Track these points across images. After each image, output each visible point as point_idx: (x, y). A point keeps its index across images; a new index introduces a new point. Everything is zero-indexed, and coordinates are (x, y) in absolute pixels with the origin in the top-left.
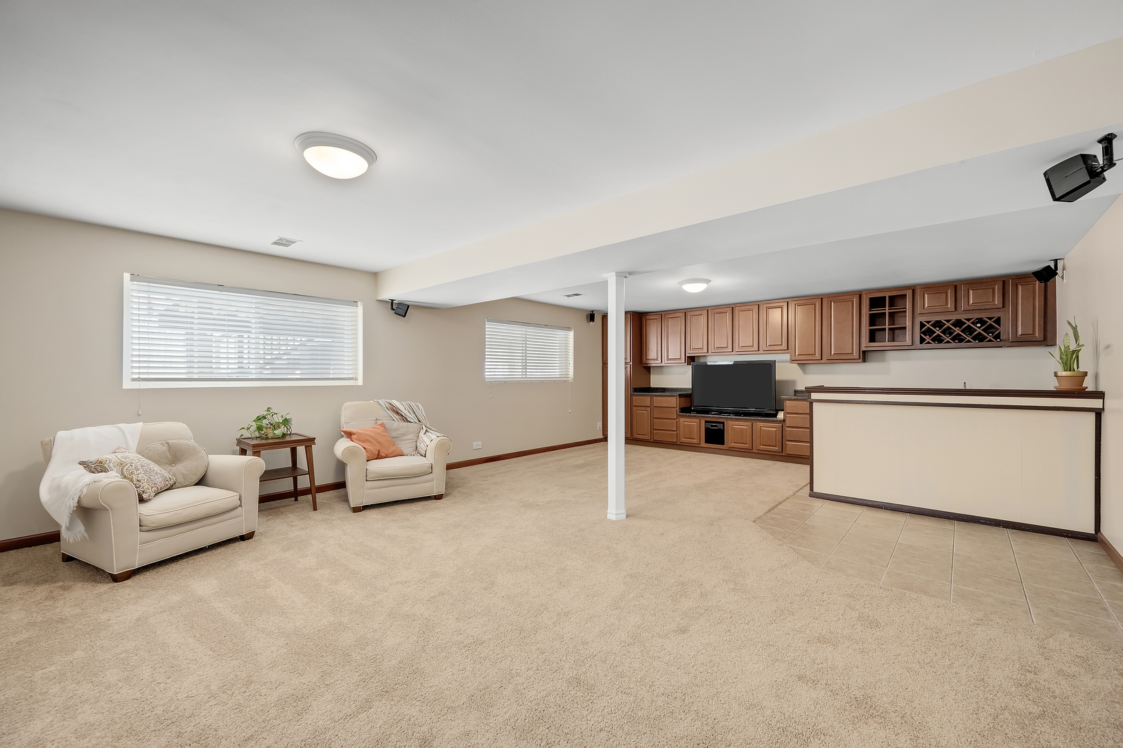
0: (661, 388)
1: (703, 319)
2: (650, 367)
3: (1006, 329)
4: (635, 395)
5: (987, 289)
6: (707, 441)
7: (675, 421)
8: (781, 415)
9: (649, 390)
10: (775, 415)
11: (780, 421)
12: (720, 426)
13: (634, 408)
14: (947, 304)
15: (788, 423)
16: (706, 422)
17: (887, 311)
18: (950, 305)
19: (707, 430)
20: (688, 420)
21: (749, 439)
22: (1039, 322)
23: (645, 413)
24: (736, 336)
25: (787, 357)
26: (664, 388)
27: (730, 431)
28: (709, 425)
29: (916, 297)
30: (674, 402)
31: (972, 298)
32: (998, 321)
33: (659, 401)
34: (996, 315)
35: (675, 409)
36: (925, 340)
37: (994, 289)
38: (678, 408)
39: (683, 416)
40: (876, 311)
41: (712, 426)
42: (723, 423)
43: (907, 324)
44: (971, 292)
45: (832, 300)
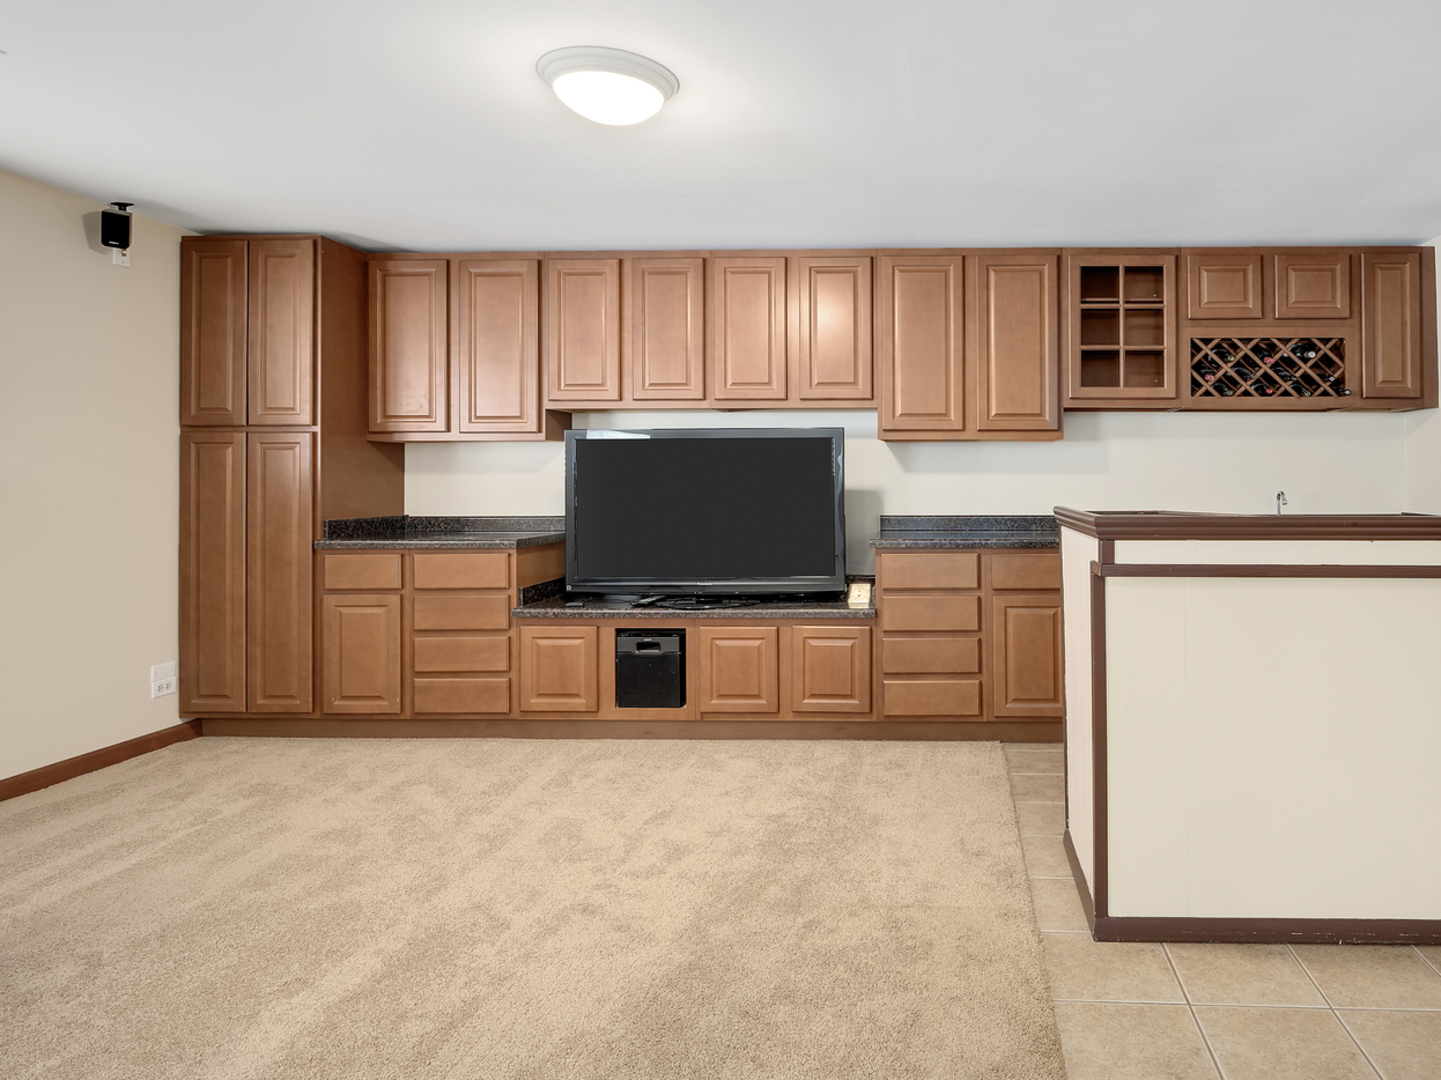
0: (447, 521)
1: (604, 293)
2: (401, 446)
3: (1351, 367)
4: (332, 550)
5: (1321, 270)
6: (623, 699)
7: (503, 638)
8: (859, 596)
9: (395, 527)
10: (838, 598)
11: (856, 618)
12: (670, 645)
13: (329, 601)
14: (1246, 299)
15: (887, 622)
16: (619, 632)
17: (1122, 306)
18: (1252, 303)
19: (623, 661)
20: (553, 630)
21: (767, 678)
22: (1413, 354)
23: (381, 617)
24: (716, 352)
25: (869, 421)
26: (457, 520)
27: (705, 661)
28: (630, 645)
29: (1182, 275)
30: (497, 570)
31: (1294, 292)
32: (1338, 348)
33: (435, 566)
34: (1335, 332)
35: (503, 596)
36: (1199, 386)
37: (1333, 272)
38: (513, 592)
39: (532, 617)
40: (1098, 304)
41: (641, 646)
42: (681, 634)
43: (1165, 344)
44: (1292, 275)
45: (990, 263)
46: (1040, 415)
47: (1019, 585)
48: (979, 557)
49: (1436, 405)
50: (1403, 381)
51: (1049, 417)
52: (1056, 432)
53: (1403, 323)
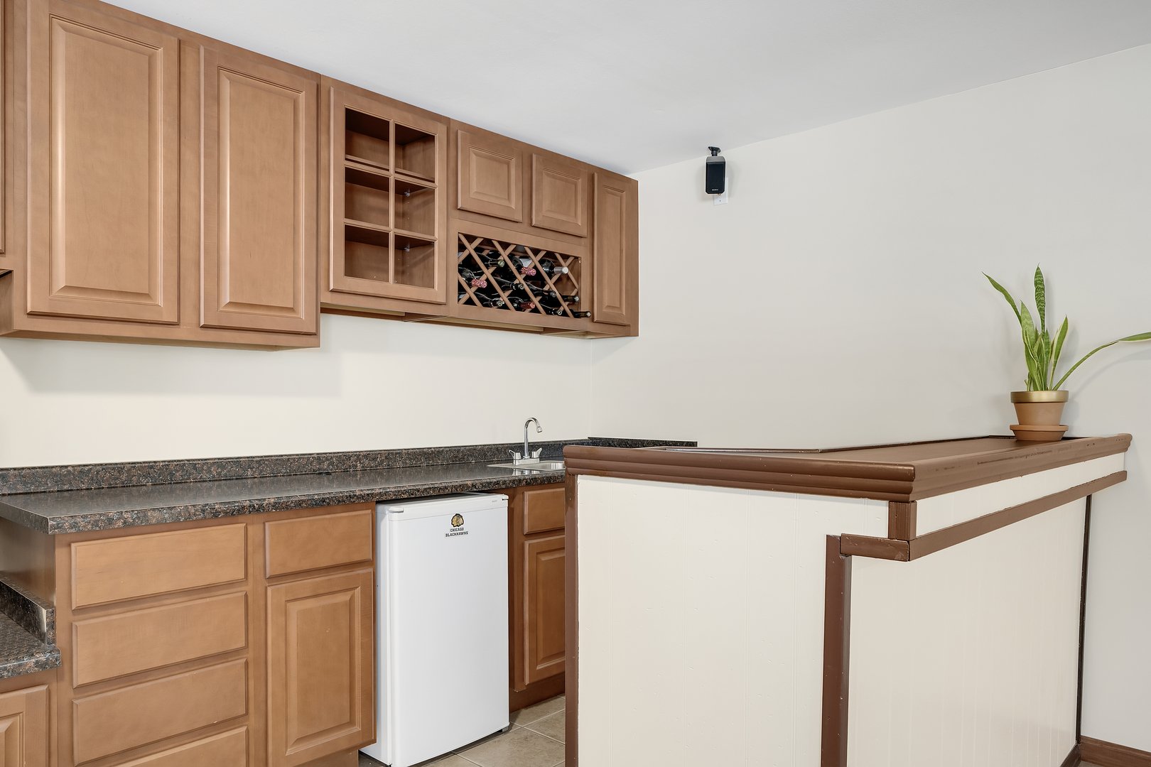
3: (585, 288)
5: (567, 181)
14: (509, 197)
17: (393, 175)
18: (514, 203)
22: (626, 282)
29: (451, 153)
31: (547, 200)
32: (573, 267)
34: (574, 252)
36: (464, 291)
40: (364, 166)
43: (436, 235)
44: (547, 181)
45: (224, 65)
46: (292, 310)
47: (306, 565)
48: (246, 528)
49: (637, 335)
50: (620, 308)
51: (304, 314)
52: (308, 337)
53: (621, 251)
